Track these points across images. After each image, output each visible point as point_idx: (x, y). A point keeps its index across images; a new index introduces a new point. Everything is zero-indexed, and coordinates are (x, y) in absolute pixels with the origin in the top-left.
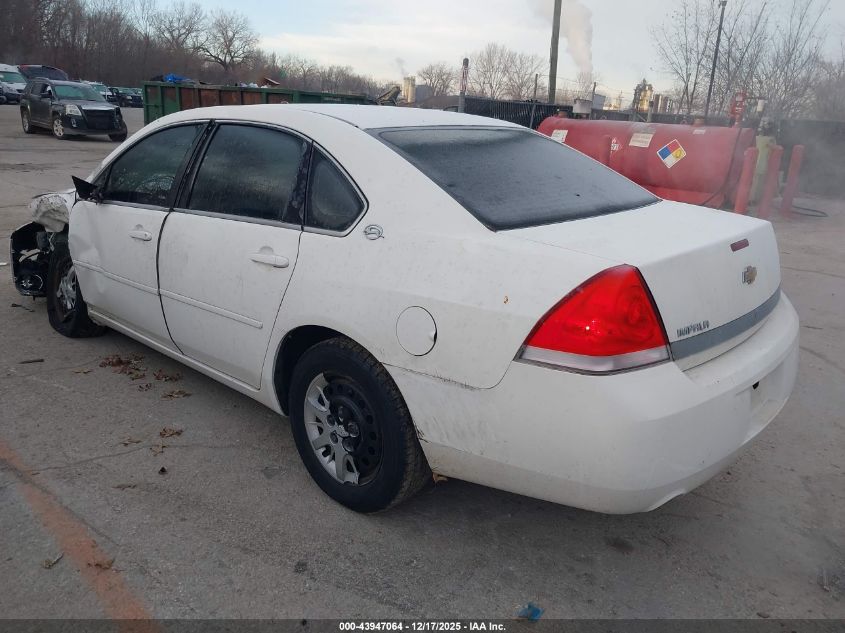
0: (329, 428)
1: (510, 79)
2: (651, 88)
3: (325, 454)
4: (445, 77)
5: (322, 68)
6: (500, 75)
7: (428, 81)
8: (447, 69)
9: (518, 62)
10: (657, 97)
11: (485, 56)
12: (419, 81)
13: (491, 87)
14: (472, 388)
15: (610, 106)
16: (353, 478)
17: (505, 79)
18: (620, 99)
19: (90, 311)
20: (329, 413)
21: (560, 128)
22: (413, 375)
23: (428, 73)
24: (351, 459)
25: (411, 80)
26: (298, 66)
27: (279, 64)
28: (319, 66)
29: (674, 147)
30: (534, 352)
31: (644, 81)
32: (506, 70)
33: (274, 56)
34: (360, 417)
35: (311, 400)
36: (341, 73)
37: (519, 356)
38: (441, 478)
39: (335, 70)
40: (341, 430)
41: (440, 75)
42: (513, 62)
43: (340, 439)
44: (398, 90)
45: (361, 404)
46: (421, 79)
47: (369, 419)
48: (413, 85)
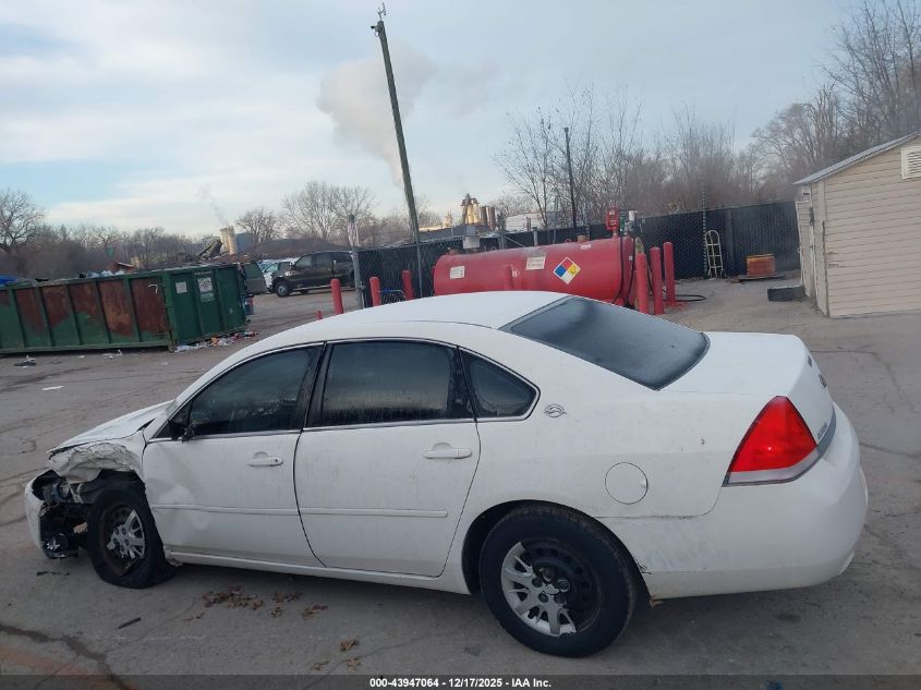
0: (535, 591)
1: (339, 215)
2: (476, 202)
3: (530, 616)
4: (266, 221)
5: (124, 233)
6: (326, 212)
7: (249, 229)
8: (266, 214)
9: (342, 197)
10: (484, 209)
11: (307, 195)
12: (238, 230)
13: (321, 225)
14: (691, 517)
15: (441, 224)
16: (569, 628)
17: (333, 215)
18: (450, 217)
19: (168, 553)
20: (534, 576)
21: (457, 264)
22: (629, 521)
23: (247, 220)
24: (565, 612)
25: (229, 231)
26: (96, 236)
27: (72, 237)
28: (120, 231)
29: (568, 264)
30: (736, 476)
31: (468, 196)
32: (332, 207)
33: (63, 229)
34: (570, 572)
35: (508, 571)
36: (150, 235)
37: (726, 482)
38: (658, 602)
39: (143, 234)
40: (550, 589)
41: (261, 221)
42: (337, 197)
43: (551, 598)
44: (220, 244)
45: (568, 560)
46: (239, 227)
47: (579, 571)
48: (232, 235)
